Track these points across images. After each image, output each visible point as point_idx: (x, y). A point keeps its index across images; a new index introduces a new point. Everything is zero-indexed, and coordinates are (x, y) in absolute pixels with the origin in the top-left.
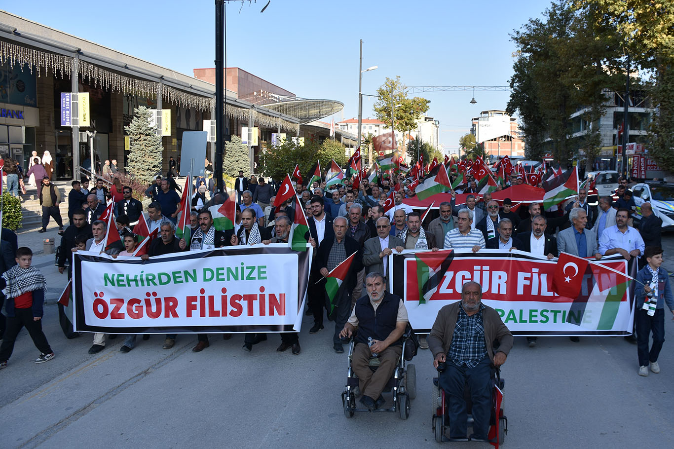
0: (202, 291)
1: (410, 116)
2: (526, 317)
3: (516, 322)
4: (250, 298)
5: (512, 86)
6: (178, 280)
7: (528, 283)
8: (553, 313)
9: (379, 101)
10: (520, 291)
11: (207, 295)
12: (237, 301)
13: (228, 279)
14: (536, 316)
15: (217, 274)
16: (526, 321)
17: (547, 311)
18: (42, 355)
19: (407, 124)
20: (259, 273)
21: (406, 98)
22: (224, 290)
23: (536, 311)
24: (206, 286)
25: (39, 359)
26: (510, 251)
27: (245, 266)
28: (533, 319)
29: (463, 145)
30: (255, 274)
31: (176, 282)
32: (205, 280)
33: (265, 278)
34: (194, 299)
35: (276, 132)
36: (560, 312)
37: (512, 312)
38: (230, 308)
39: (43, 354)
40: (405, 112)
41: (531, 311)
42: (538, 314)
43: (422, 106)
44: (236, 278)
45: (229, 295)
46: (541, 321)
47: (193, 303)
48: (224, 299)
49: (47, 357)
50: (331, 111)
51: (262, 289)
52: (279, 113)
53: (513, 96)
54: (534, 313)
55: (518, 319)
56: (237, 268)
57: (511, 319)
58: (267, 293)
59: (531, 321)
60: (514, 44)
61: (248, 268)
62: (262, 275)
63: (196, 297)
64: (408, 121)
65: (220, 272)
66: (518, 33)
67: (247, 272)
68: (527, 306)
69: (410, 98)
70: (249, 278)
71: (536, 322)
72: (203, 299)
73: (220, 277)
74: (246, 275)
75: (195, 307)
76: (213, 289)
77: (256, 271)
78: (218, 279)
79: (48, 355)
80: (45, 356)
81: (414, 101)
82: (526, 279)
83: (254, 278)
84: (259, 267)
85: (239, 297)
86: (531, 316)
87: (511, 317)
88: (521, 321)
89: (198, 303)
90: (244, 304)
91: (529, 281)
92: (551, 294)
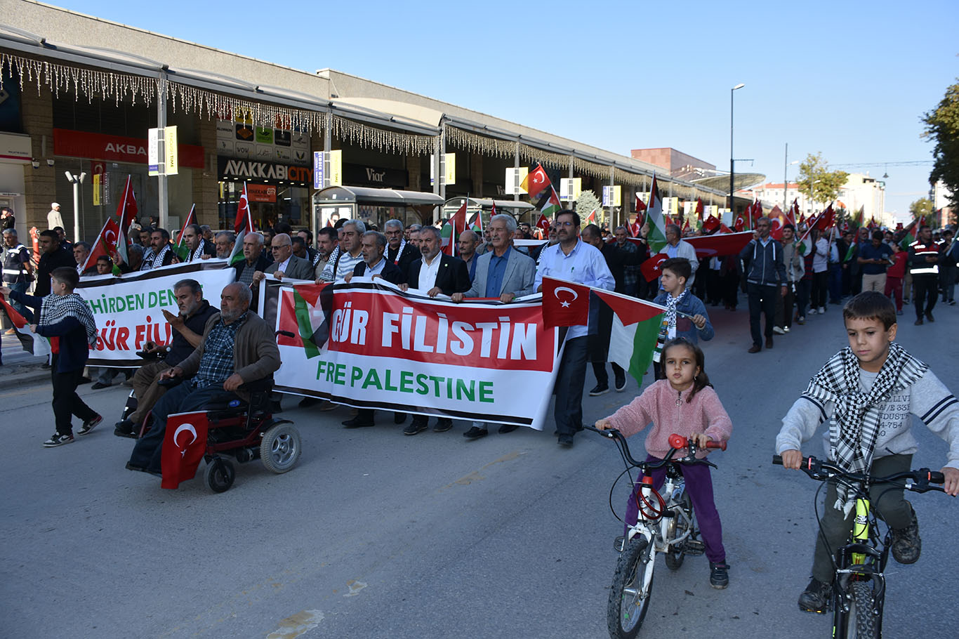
0: (149, 319)
1: (830, 188)
2: (396, 382)
3: (379, 387)
5: (935, 155)
7: (396, 329)
8: (434, 381)
9: (801, 175)
10: (387, 342)
11: (153, 323)
13: (171, 304)
14: (411, 382)
15: (160, 298)
16: (396, 388)
17: (426, 377)
18: (55, 436)
19: (827, 196)
21: (826, 172)
23: (411, 374)
24: (152, 312)
25: (51, 441)
26: (373, 279)
28: (407, 386)
29: (914, 212)
31: (129, 309)
32: (151, 306)
35: (708, 205)
36: (443, 380)
37: (373, 372)
39: (58, 434)
40: (825, 184)
41: (404, 374)
42: (414, 379)
43: (841, 178)
46: (418, 391)
49: (63, 439)
50: (752, 182)
52: (711, 189)
53: (936, 165)
54: (407, 378)
55: (383, 384)
57: (372, 383)
59: (403, 389)
60: (924, 125)
63: (144, 326)
64: (828, 193)
65: (162, 295)
66: (927, 115)
68: (397, 365)
69: (830, 172)
71: (411, 391)
72: (150, 327)
73: (163, 301)
78: (161, 304)
79: (64, 437)
80: (59, 437)
81: (835, 174)
82: (394, 323)
86: (403, 382)
87: (372, 379)
88: (388, 387)
89: (146, 333)
91: (397, 327)
92: (430, 349)
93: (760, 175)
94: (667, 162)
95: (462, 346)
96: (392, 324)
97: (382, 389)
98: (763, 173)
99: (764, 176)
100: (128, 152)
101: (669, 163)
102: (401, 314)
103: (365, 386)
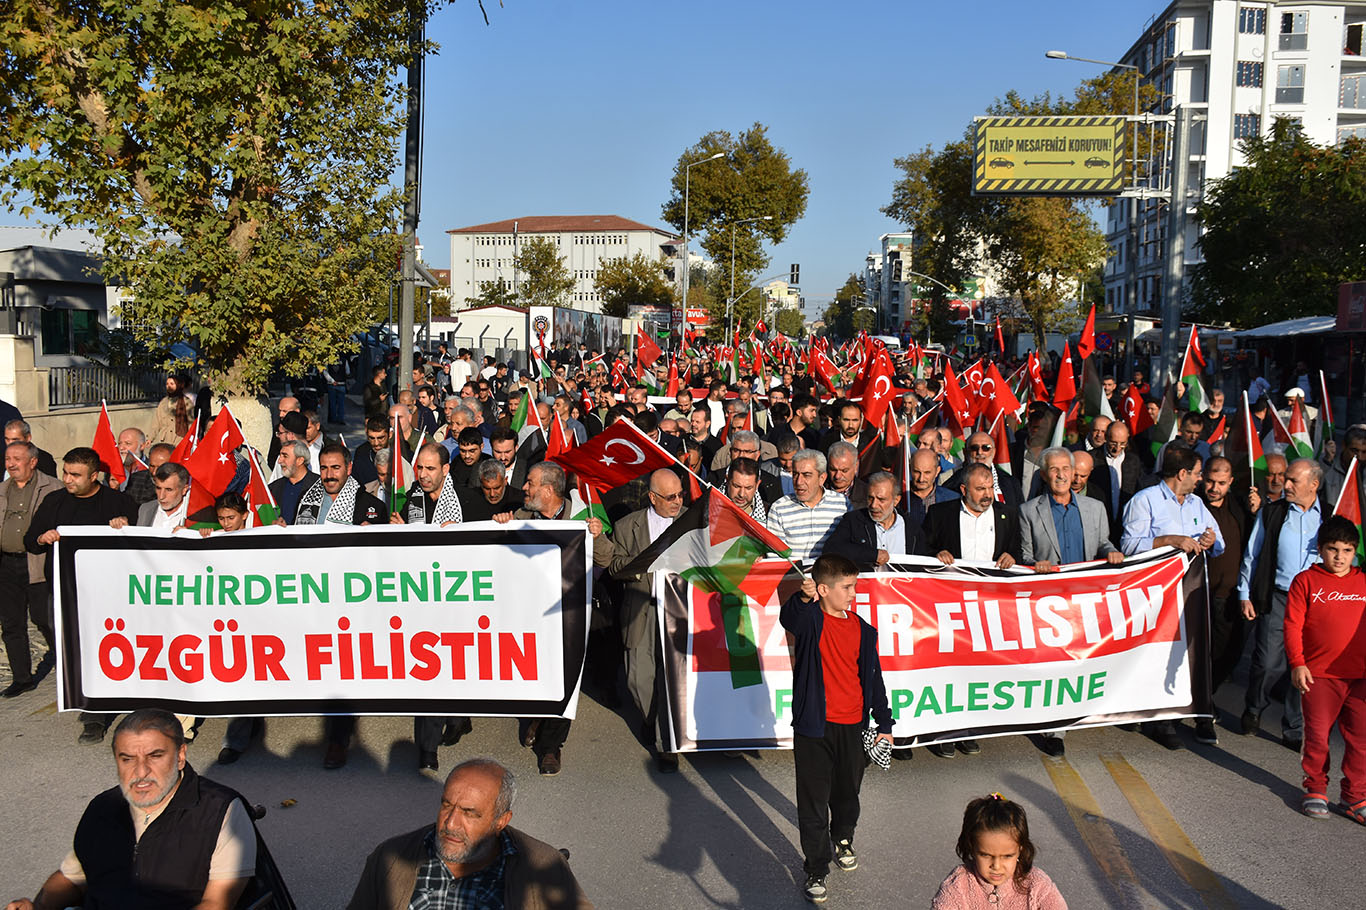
0: (344, 623)
3: (938, 711)
4: (457, 642)
6: (286, 595)
7: (960, 625)
8: (1024, 688)
10: (947, 645)
11: (355, 631)
12: (426, 647)
13: (405, 598)
14: (985, 696)
15: (379, 587)
16: (963, 707)
17: (1010, 685)
20: (477, 586)
22: (396, 622)
23: (986, 685)
24: (352, 611)
27: (442, 570)
28: (978, 702)
30: (467, 588)
31: (281, 600)
32: (350, 598)
33: (490, 598)
34: (326, 640)
36: (1038, 683)
37: (928, 691)
38: (410, 662)
41: (972, 687)
42: (990, 691)
44: (423, 596)
45: (408, 633)
46: (997, 706)
47: (322, 649)
48: (396, 641)
51: (484, 622)
54: (978, 691)
55: (942, 705)
56: (423, 575)
57: (928, 707)
58: (494, 631)
59: (972, 707)
61: (448, 574)
62: (483, 592)
63: (329, 636)
65: (386, 581)
67: (447, 584)
68: (960, 677)
70: (451, 596)
71: (985, 707)
72: (345, 641)
73: (386, 593)
74: (445, 590)
75: (327, 658)
76: (371, 619)
77: (469, 581)
78: (381, 598)
82: (954, 616)
83: (465, 598)
84: (476, 575)
85: (430, 638)
86: (972, 696)
87: (928, 701)
88: (950, 708)
89: (334, 650)
90: (444, 653)
91: (962, 621)
92: (1013, 645)
95: (1056, 634)
96: (952, 619)
97: (941, 713)
102: (963, 602)
103: (917, 714)
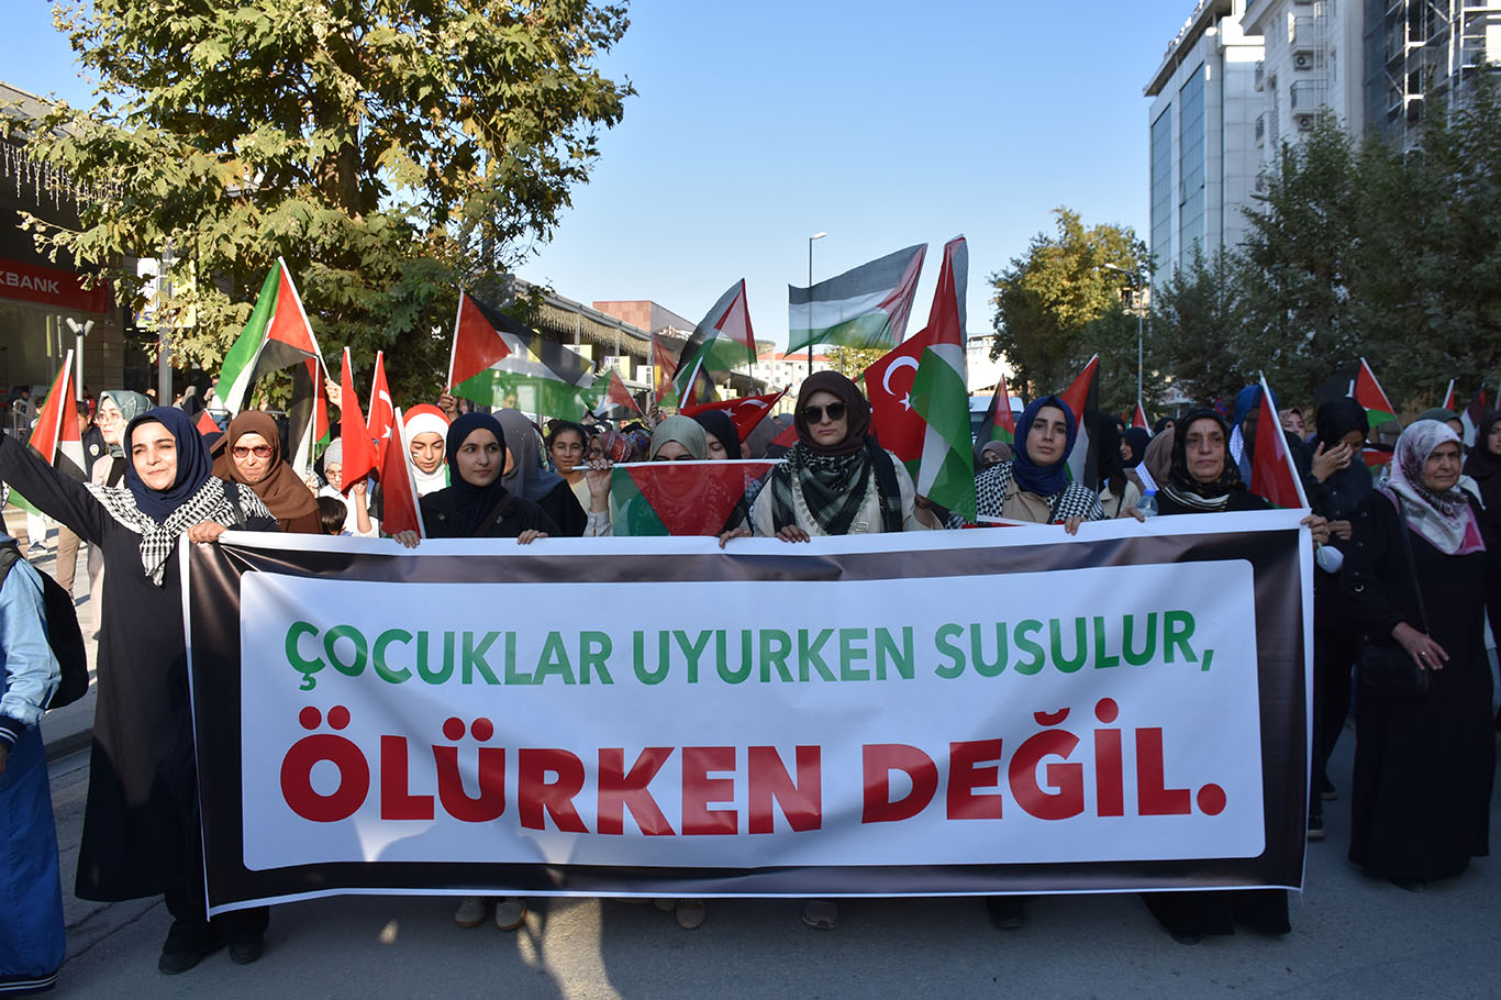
93: (768, 342)
94: (645, 321)
98: (773, 340)
99: (774, 344)
100: (9, 283)
101: (649, 323)
